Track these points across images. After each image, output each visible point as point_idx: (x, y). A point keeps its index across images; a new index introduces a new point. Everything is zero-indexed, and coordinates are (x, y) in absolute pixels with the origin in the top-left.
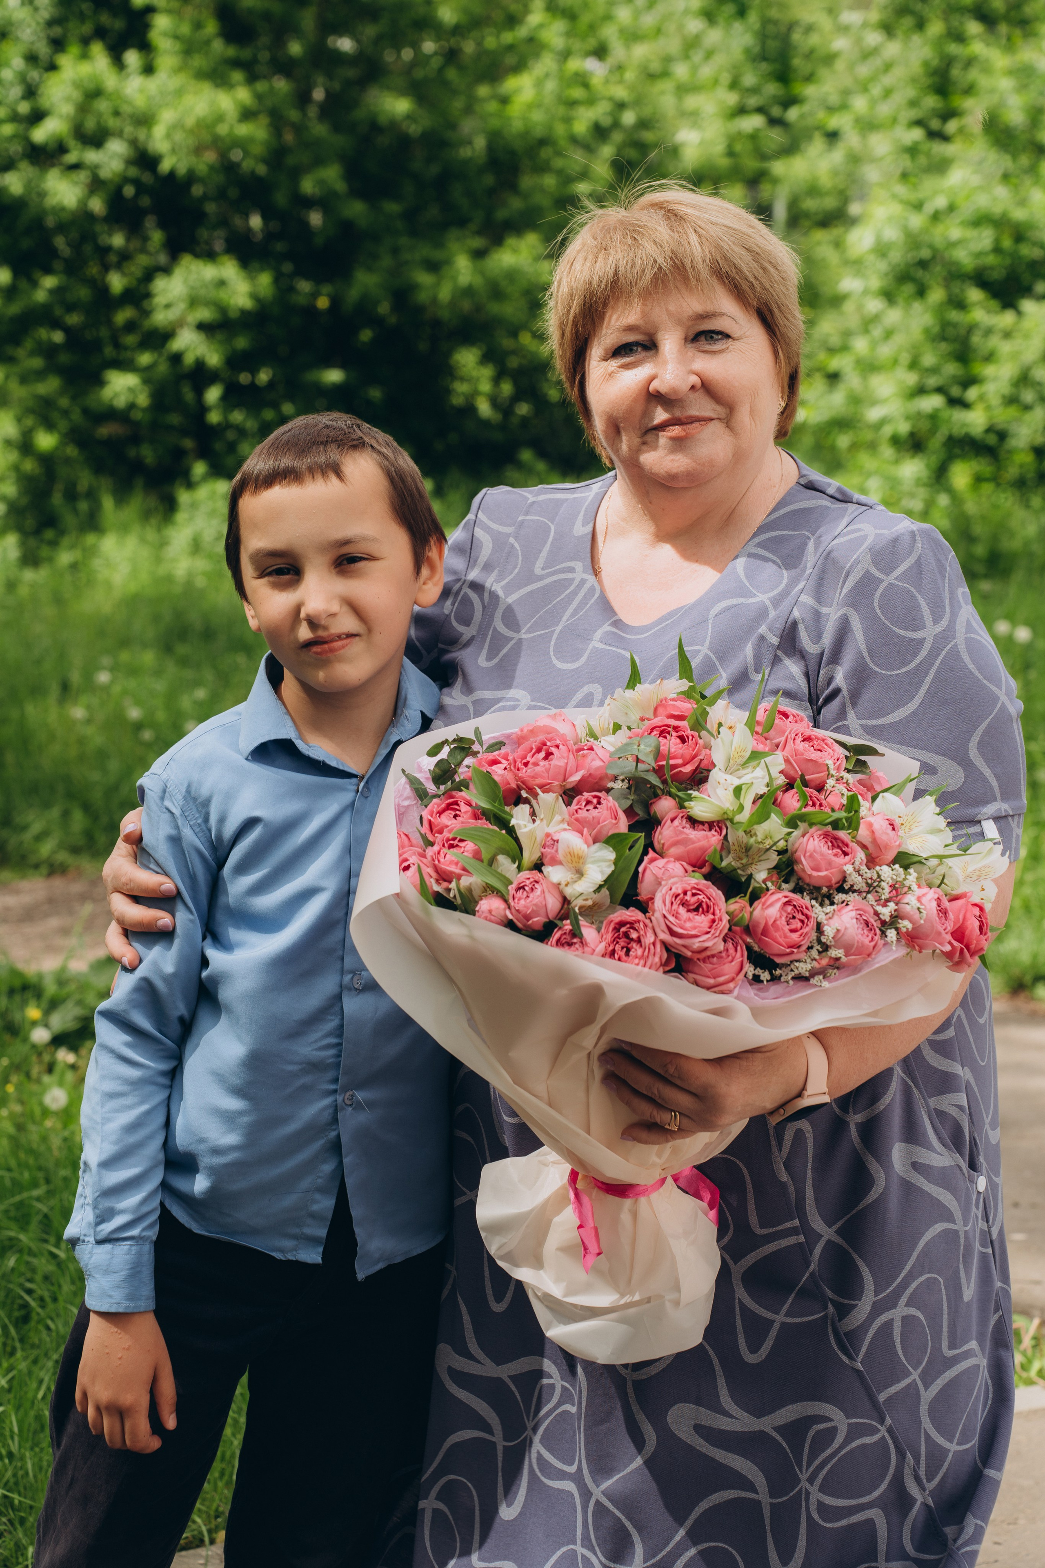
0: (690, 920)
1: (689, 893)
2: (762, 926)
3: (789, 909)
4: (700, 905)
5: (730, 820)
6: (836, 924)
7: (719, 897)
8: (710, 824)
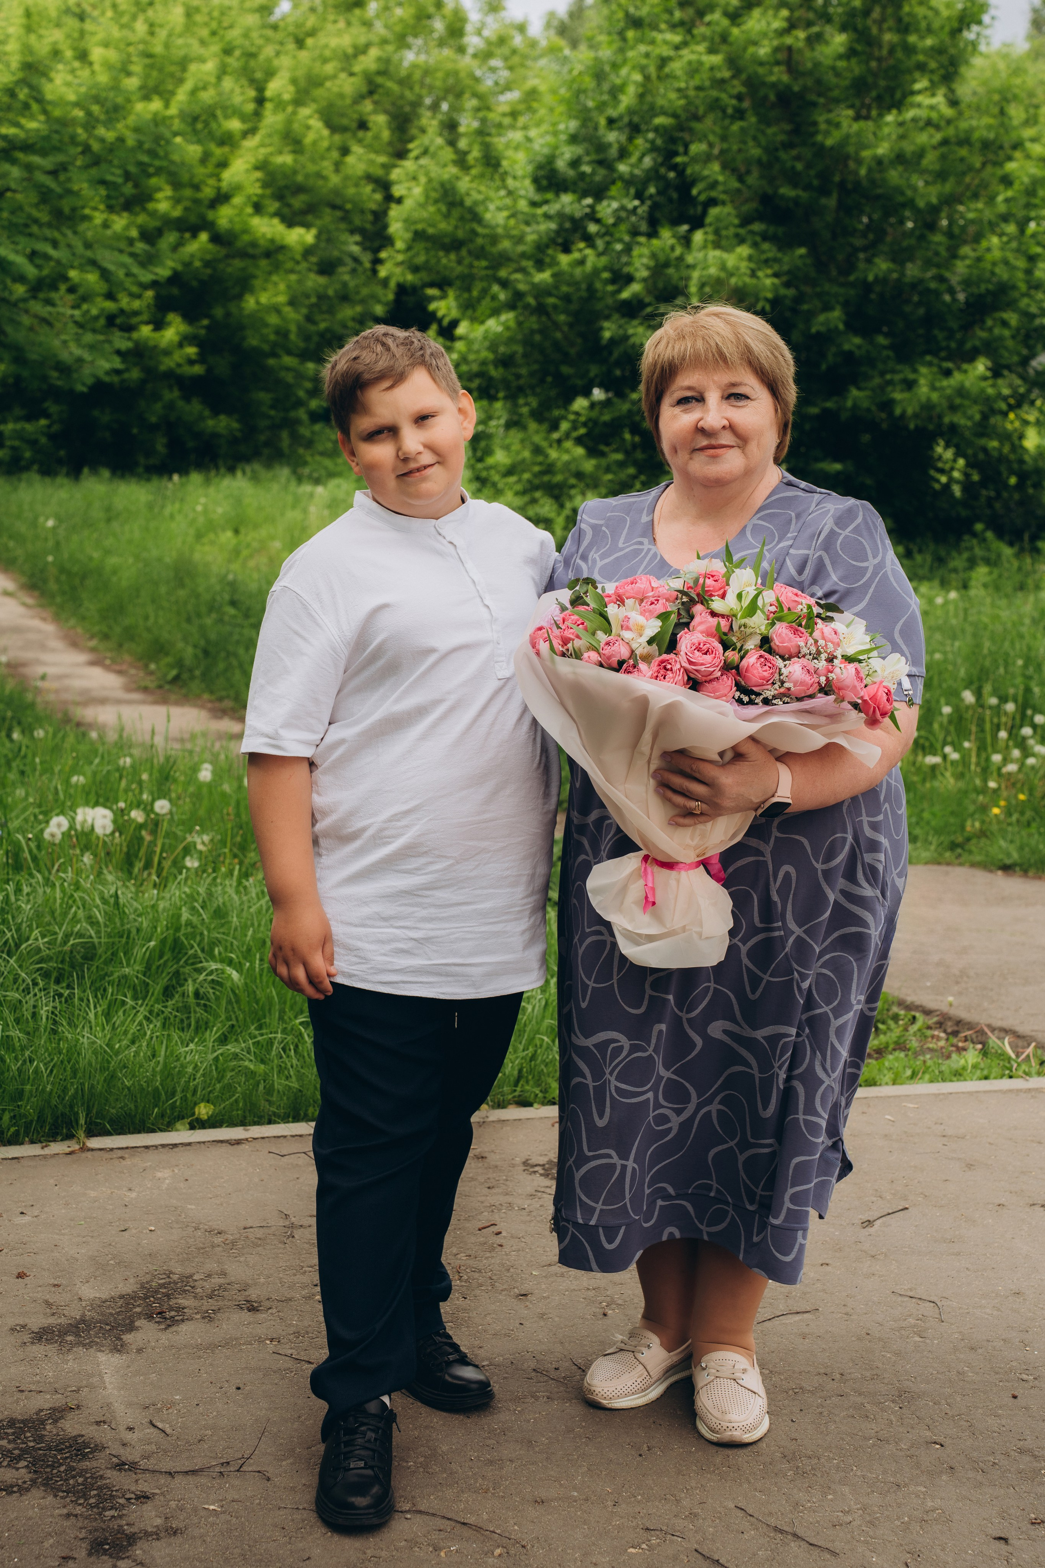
0: (701, 657)
1: (702, 644)
2: (744, 667)
3: (762, 660)
4: (708, 651)
5: (735, 616)
6: (790, 669)
7: (720, 648)
8: (723, 616)
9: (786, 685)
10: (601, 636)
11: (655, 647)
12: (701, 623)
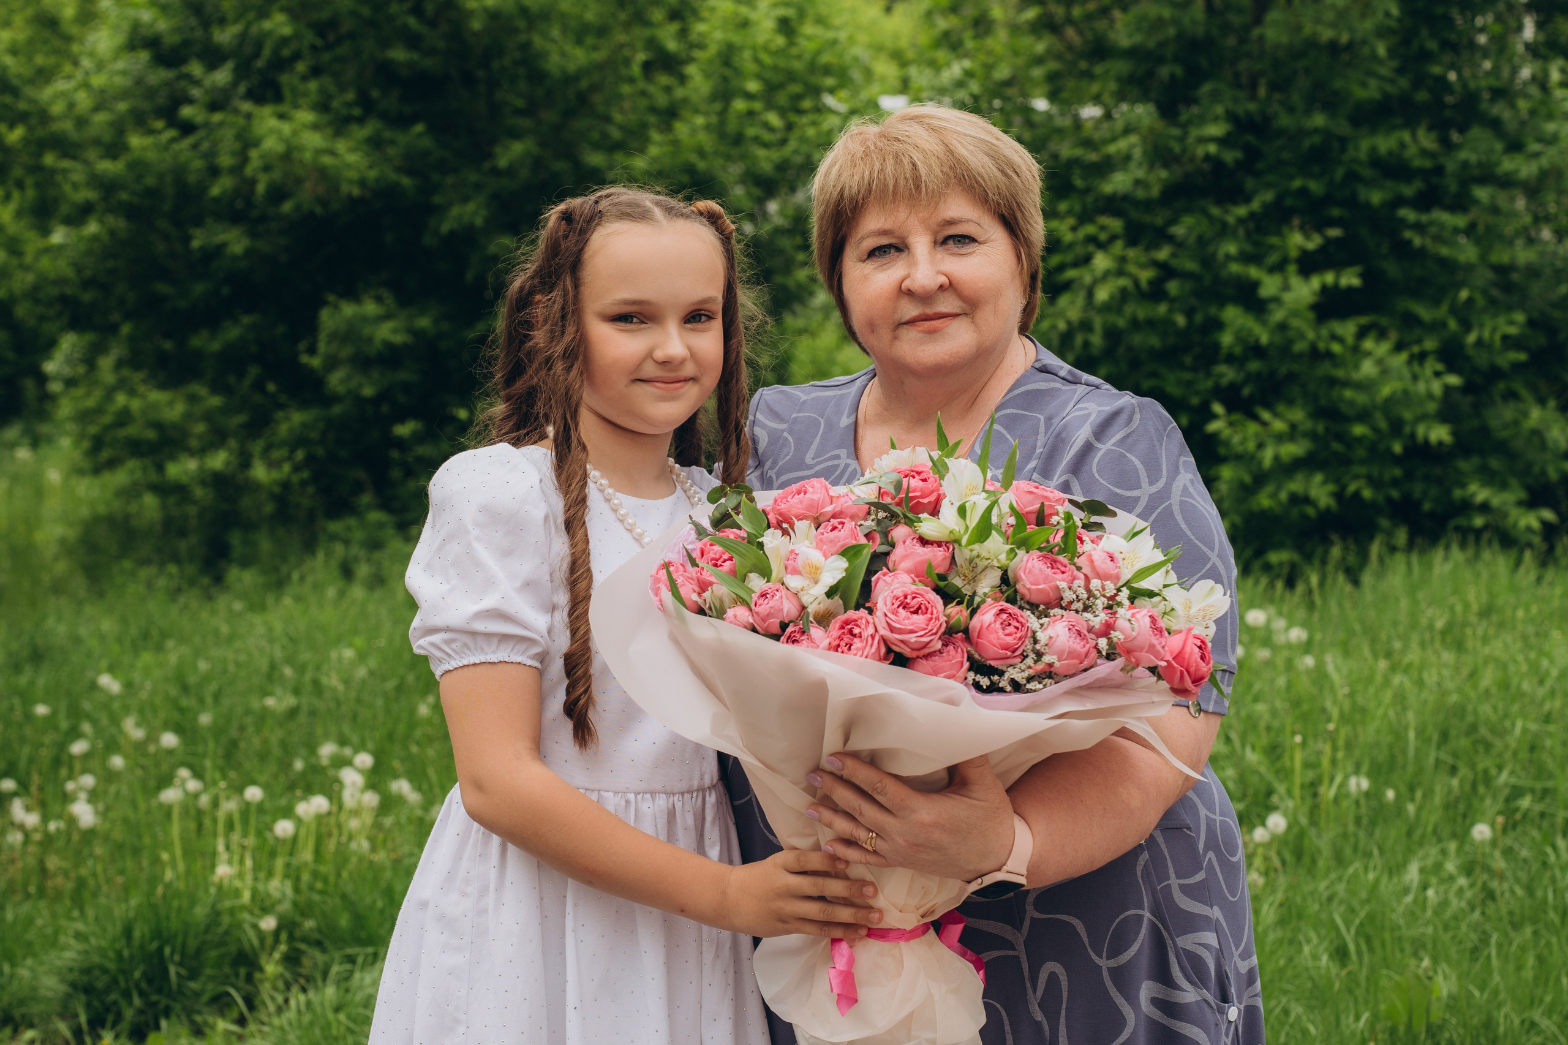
0: (909, 618)
1: (909, 597)
2: (978, 630)
3: (1005, 616)
4: (919, 608)
5: (957, 541)
6: (1050, 632)
7: (937, 600)
8: (939, 544)
9: (1047, 659)
10: (756, 582)
11: (837, 600)
12: (905, 557)
